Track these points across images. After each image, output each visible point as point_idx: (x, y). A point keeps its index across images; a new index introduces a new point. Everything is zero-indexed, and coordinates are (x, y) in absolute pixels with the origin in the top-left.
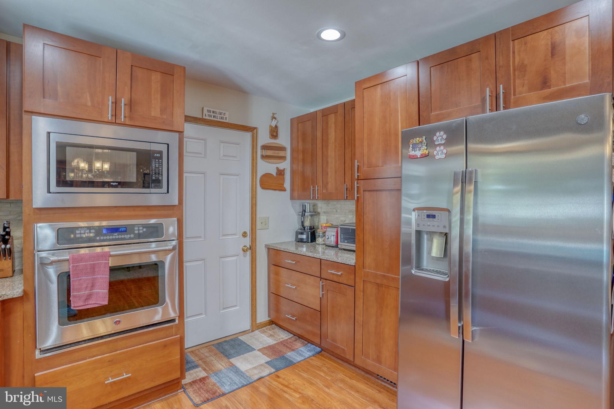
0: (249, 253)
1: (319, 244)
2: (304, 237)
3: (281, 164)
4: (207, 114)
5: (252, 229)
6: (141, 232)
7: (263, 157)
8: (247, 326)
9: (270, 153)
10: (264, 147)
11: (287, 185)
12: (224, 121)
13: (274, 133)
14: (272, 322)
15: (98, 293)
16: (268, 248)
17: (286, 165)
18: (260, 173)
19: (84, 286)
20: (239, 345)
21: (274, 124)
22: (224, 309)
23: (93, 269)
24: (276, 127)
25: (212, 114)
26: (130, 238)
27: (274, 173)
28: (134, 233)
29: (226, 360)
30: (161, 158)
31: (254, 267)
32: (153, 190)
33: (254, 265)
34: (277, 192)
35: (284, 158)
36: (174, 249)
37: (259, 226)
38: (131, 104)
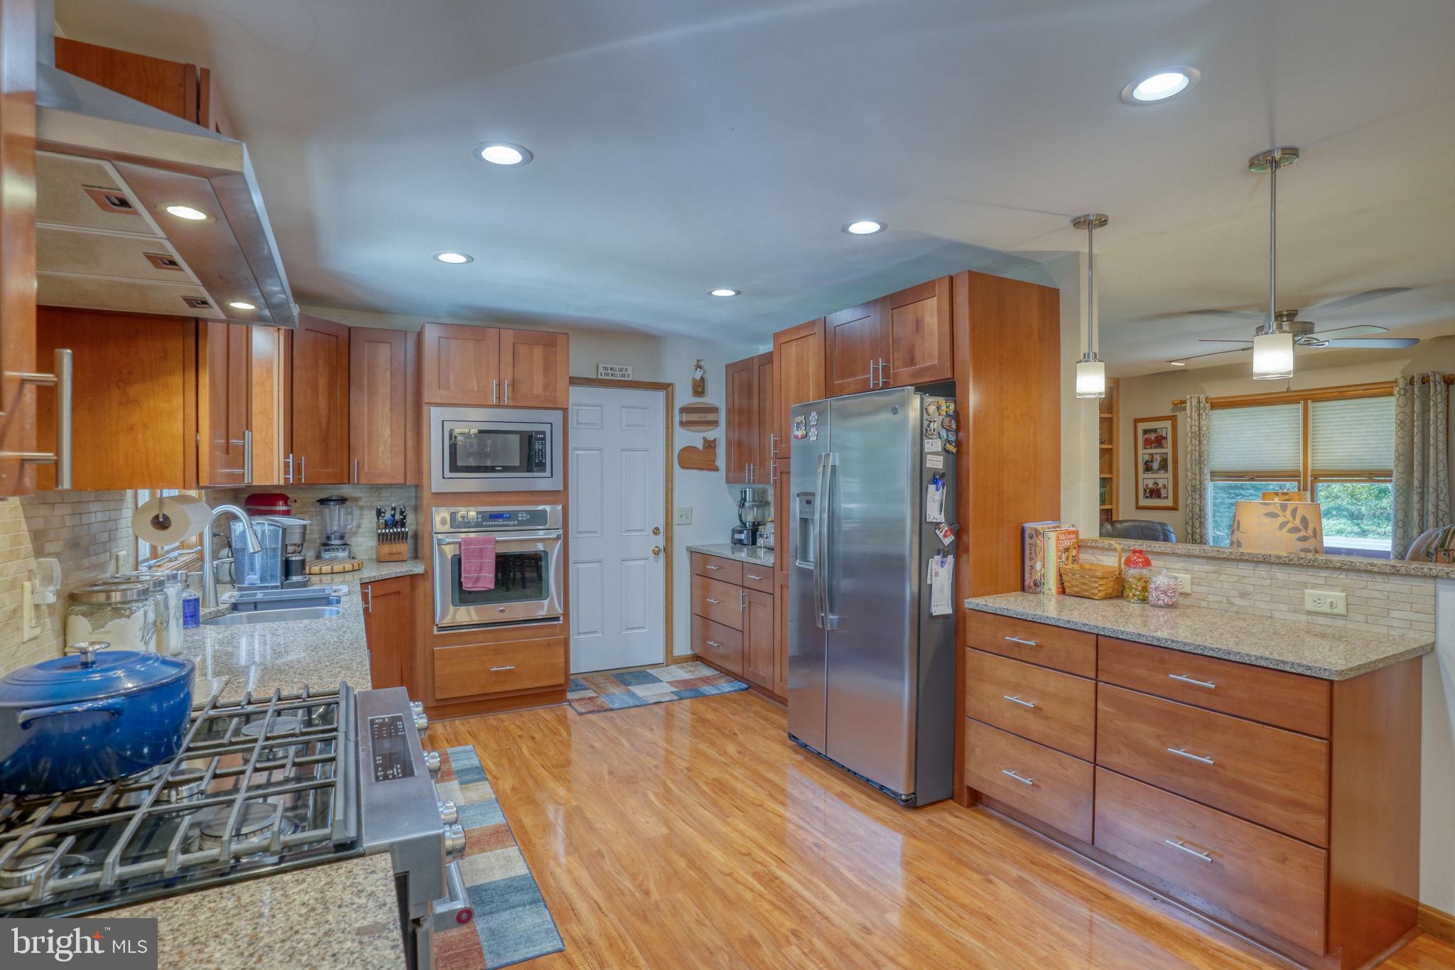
0: (662, 555)
1: (760, 547)
2: (743, 536)
3: (709, 432)
4: (603, 372)
5: (667, 524)
6: (525, 518)
7: (682, 424)
8: (660, 657)
9: (693, 417)
10: (684, 410)
11: (721, 462)
12: (626, 379)
13: (699, 388)
14: (697, 658)
15: (485, 577)
16: (691, 552)
17: (719, 434)
18: (678, 447)
19: (474, 568)
20: (644, 677)
21: (698, 375)
22: (627, 629)
23: (481, 553)
24: (702, 379)
25: (609, 371)
26: (514, 525)
27: (700, 445)
28: (517, 520)
29: (623, 687)
30: (544, 439)
31: (670, 576)
32: (536, 474)
33: (670, 573)
34: (705, 472)
35: (715, 423)
36: (558, 538)
37: (676, 519)
38: (514, 384)
